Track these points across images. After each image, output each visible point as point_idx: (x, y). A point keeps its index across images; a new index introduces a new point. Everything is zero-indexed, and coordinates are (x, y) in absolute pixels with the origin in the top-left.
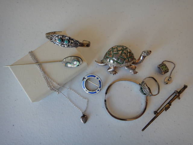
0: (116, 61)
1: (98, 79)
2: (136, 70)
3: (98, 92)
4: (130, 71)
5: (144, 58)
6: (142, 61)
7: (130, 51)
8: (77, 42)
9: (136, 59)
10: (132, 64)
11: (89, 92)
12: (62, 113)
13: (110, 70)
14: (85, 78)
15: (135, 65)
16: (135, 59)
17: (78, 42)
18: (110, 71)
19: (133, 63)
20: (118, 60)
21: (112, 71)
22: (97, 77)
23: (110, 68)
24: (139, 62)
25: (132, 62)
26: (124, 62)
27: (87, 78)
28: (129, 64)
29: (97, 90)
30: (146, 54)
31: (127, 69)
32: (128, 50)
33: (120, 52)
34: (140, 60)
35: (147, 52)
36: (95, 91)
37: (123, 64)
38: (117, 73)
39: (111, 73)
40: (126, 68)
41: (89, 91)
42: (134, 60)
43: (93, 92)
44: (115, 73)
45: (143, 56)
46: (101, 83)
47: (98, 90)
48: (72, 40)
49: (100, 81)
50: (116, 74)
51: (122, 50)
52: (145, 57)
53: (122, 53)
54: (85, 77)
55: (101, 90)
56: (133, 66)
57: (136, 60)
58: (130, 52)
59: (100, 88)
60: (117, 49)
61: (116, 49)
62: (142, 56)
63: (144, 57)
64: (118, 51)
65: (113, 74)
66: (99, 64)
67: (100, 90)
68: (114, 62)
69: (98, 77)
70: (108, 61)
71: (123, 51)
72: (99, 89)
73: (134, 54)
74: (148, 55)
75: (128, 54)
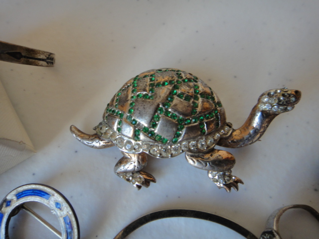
0: (146, 131)
2: (236, 173)
4: (210, 176)
5: (269, 122)
6: (259, 133)
7: (208, 91)
9: (234, 127)
10: (217, 147)
13: (122, 168)
14: (8, 203)
15: (230, 150)
16: (230, 126)
18: (126, 172)
19: (221, 142)
20: (154, 126)
21: (133, 172)
23: (123, 160)
24: (246, 136)
25: (217, 135)
26: (179, 136)
27: (16, 203)
28: (203, 143)
30: (279, 104)
31: (196, 164)
32: (199, 84)
33: (163, 92)
34: (251, 131)
35: (283, 95)
37: (175, 142)
38: (154, 181)
39: (128, 180)
40: (191, 162)
42: (227, 128)
44: (146, 183)
45: (263, 112)
50: (151, 183)
51: (170, 82)
52: (275, 115)
53: (171, 94)
54: (9, 198)
56: (221, 153)
57: (234, 130)
58: (208, 96)
60: (151, 80)
61: (148, 79)
62: (259, 114)
63: (268, 117)
64: (153, 86)
65: (139, 187)
66: (85, 142)
68: (135, 131)
70: (115, 127)
71: (175, 87)
73: (222, 103)
74: (286, 110)
75: (200, 100)
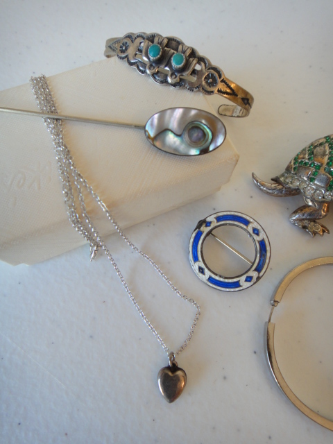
1: (258, 234)
3: (248, 284)
8: (216, 75)
11: (210, 279)
12: (91, 337)
14: (208, 224)
17: (220, 76)
22: (255, 225)
23: (305, 208)
27: (215, 224)
29: (244, 278)
36: (235, 280)
38: (328, 233)
39: (304, 227)
41: (213, 276)
43: (227, 281)
44: (322, 232)
46: (266, 251)
47: (249, 279)
48: (201, 60)
49: (262, 244)
54: (208, 219)
55: (258, 278)
59: (258, 269)
67: (254, 279)
68: (329, 182)
69: (259, 227)
72: (255, 275)
